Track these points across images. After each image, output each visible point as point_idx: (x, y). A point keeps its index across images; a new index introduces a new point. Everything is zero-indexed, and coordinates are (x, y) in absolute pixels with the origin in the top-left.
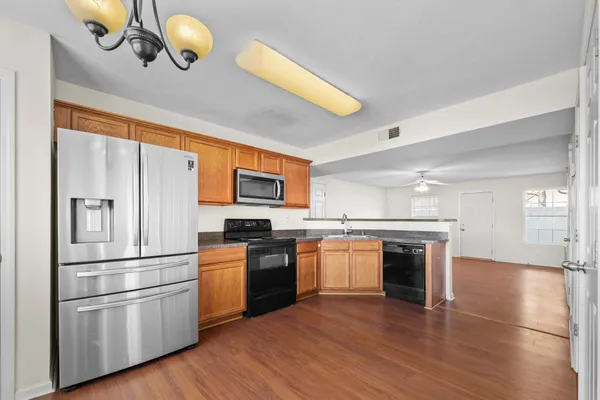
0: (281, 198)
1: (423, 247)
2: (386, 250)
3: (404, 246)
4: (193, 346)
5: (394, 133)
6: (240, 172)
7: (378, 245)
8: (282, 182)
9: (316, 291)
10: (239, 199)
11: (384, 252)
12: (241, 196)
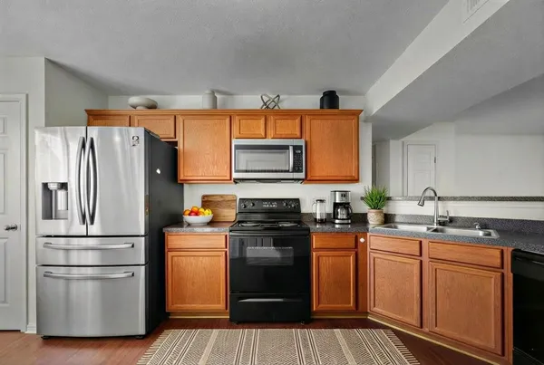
8: (299, 148)
12: (237, 171)
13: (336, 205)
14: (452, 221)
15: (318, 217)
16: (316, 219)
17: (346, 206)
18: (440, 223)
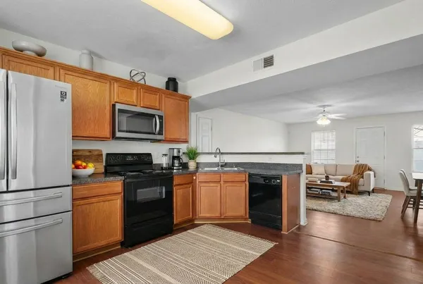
0: (160, 133)
1: (281, 178)
2: (251, 181)
3: (265, 178)
4: (67, 276)
5: (269, 62)
6: (118, 106)
7: (244, 177)
8: (161, 117)
9: (191, 220)
10: (118, 134)
11: (249, 183)
12: (119, 131)
13: (174, 158)
14: (226, 165)
15: (164, 166)
16: (162, 168)
17: (178, 158)
18: (222, 166)
